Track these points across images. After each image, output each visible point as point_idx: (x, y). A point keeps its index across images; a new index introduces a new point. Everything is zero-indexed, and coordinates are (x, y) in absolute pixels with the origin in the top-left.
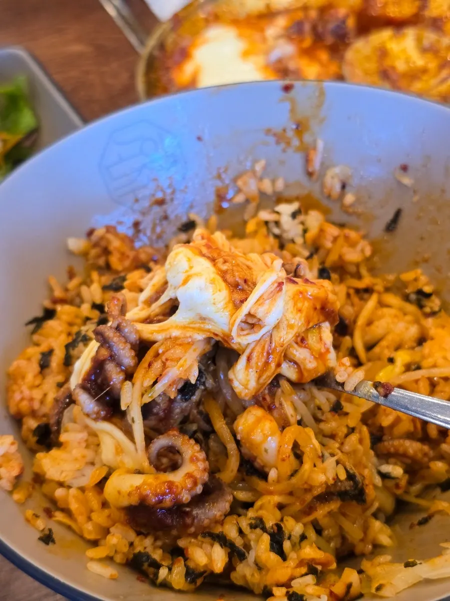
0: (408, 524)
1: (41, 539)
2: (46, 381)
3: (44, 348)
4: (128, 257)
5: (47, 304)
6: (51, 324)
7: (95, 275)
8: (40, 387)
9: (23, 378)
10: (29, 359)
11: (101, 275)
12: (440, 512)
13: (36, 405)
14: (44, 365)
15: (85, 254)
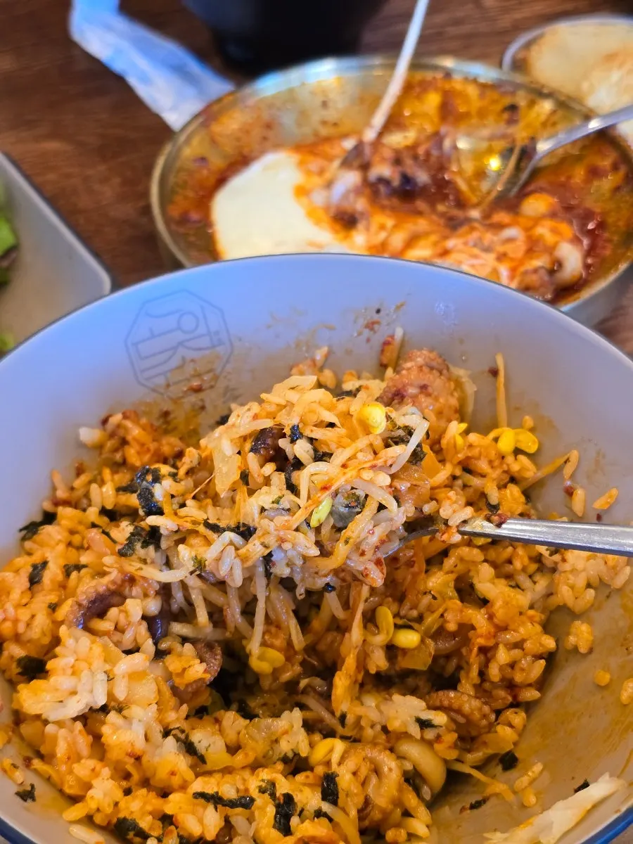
0: (459, 806)
1: (18, 794)
2: (34, 600)
3: (36, 558)
4: (148, 450)
5: (48, 506)
6: (48, 529)
7: (107, 473)
8: (27, 606)
9: (9, 593)
10: (17, 571)
11: (114, 472)
12: (497, 795)
13: (21, 628)
14: (34, 580)
15: (99, 447)
